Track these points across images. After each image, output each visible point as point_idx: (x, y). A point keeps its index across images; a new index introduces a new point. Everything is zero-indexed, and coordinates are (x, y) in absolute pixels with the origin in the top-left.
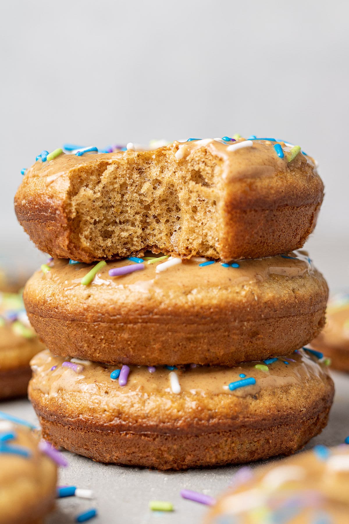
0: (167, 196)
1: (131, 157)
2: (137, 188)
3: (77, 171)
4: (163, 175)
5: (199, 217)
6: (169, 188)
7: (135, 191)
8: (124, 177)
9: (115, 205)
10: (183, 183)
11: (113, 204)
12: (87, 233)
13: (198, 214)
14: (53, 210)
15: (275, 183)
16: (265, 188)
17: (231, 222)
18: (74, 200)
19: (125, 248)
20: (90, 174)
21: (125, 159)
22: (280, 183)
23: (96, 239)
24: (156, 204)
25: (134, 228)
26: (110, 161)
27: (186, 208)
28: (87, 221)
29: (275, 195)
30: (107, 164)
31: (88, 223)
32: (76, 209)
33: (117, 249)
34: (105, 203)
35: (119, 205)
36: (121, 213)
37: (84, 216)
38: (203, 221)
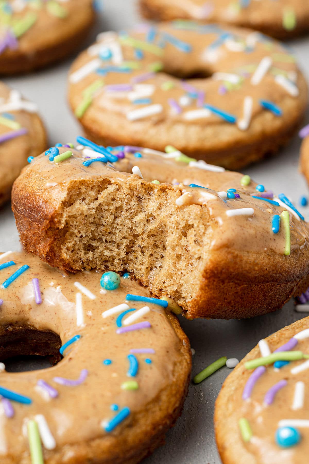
0: (157, 233)
1: (134, 184)
2: (131, 215)
3: (78, 182)
4: (159, 212)
5: (180, 266)
6: (162, 226)
7: (129, 217)
8: (121, 201)
9: (106, 224)
10: (175, 228)
11: (104, 223)
12: (70, 245)
13: (181, 263)
14: (44, 215)
15: (262, 260)
16: (250, 264)
17: (207, 288)
18: (66, 211)
19: (105, 265)
20: (90, 189)
21: (128, 183)
22: (267, 261)
23: (78, 252)
24: (145, 237)
25: (118, 250)
26: (113, 181)
27: (171, 253)
28: (73, 233)
29: (257, 272)
30: (110, 183)
31: (75, 235)
32: (66, 220)
33: (96, 264)
34: (97, 220)
35: (110, 225)
36: (110, 233)
37: (72, 228)
38: (183, 272)
